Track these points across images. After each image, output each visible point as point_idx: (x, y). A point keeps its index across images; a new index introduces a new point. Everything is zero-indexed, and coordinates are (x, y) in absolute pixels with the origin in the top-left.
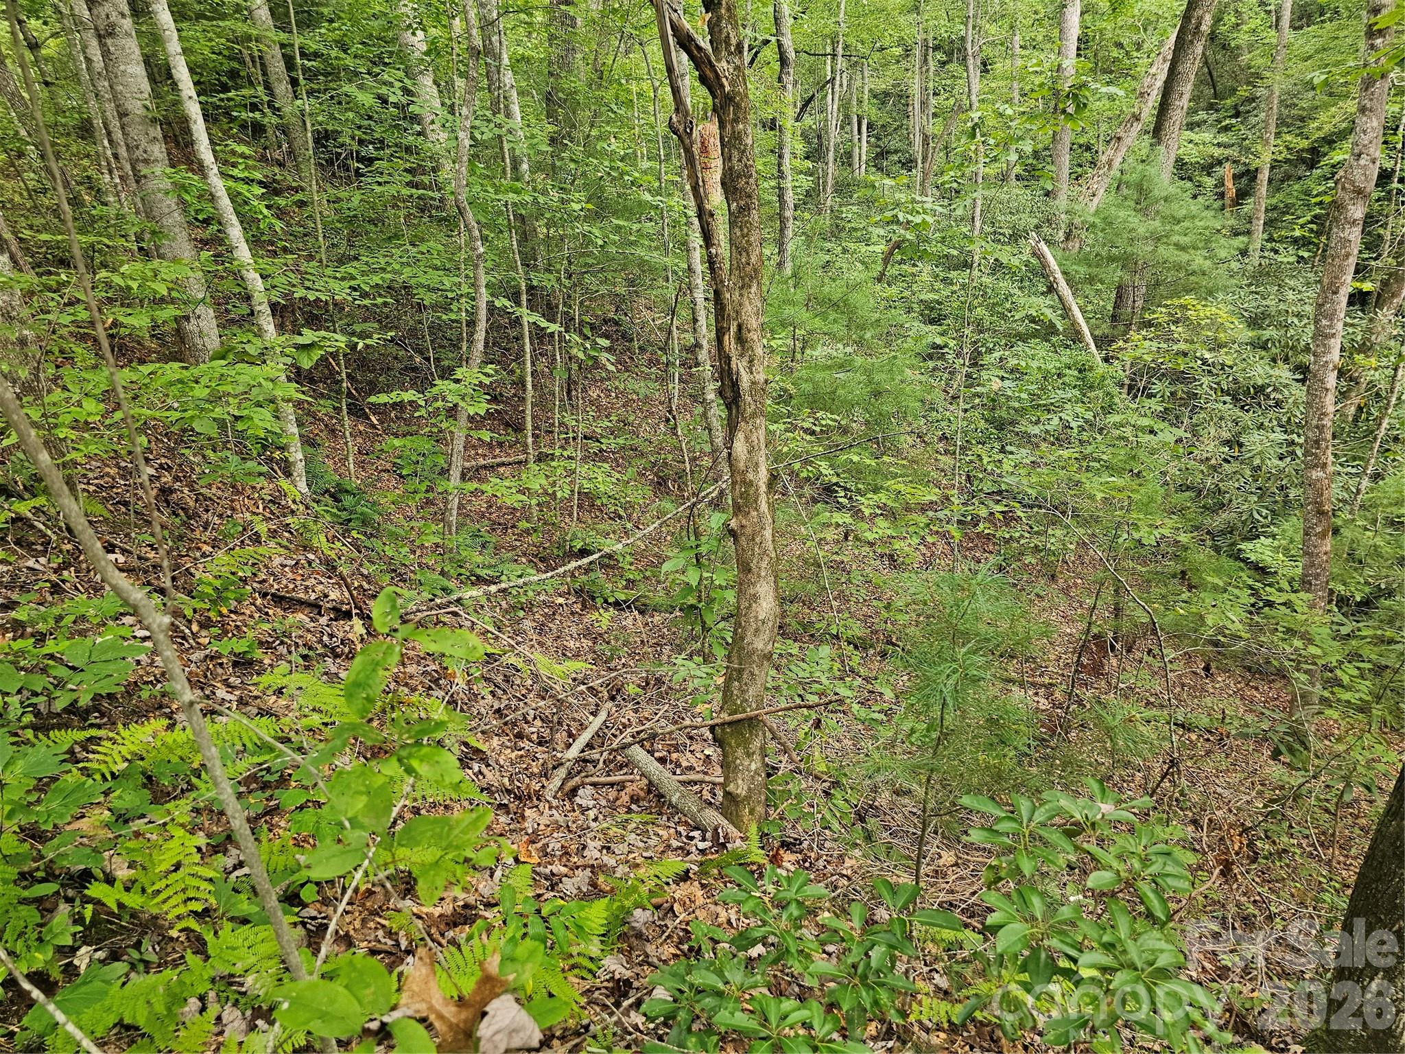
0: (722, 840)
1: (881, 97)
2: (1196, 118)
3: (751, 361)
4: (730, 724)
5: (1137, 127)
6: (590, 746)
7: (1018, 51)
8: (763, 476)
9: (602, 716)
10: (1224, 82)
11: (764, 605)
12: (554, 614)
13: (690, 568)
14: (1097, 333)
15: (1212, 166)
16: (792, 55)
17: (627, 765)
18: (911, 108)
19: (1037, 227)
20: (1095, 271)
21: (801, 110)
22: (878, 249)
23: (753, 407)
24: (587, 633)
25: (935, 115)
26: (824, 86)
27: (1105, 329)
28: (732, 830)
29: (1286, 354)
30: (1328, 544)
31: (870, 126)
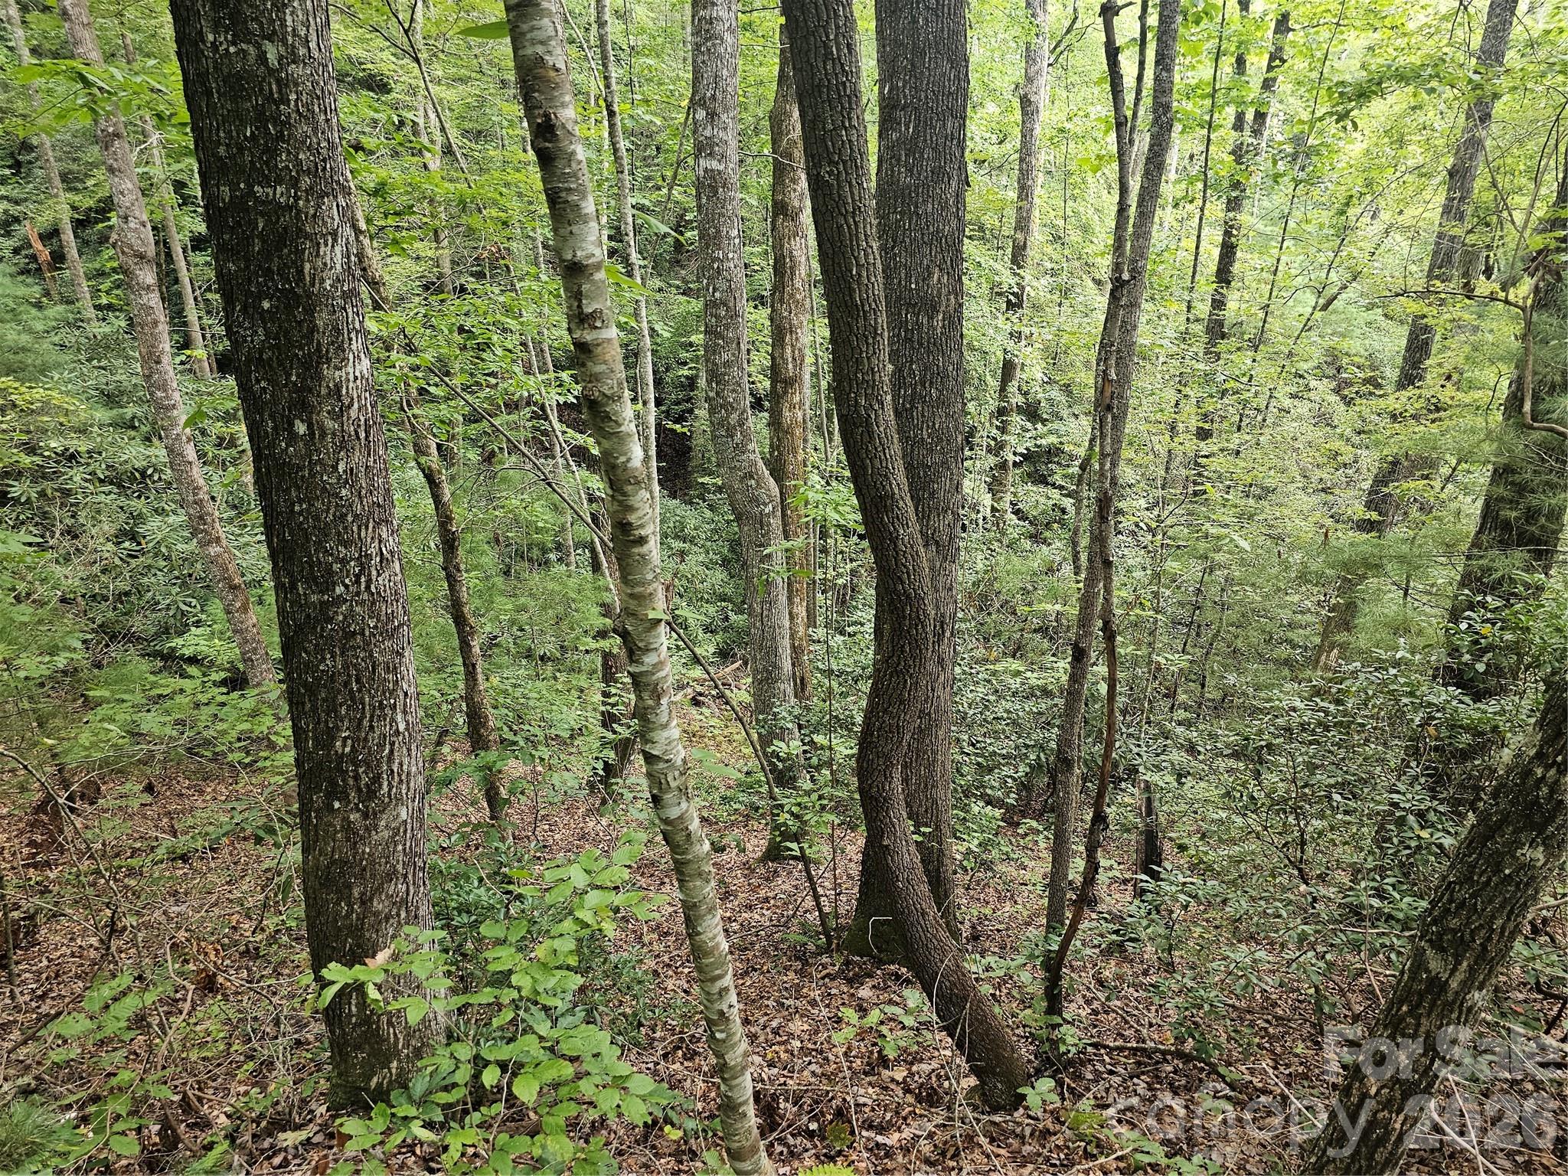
30: (253, 617)
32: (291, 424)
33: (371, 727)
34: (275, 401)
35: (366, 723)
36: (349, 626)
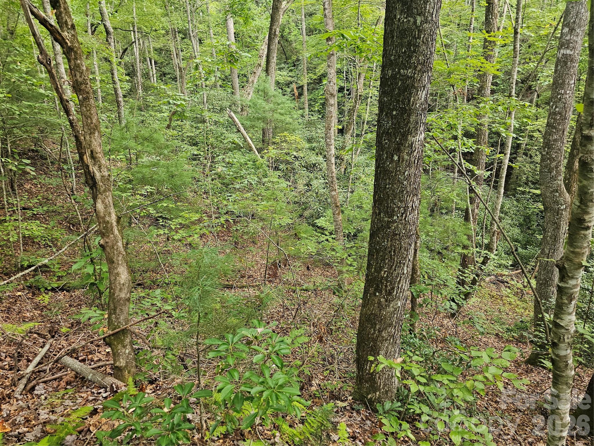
0: (115, 389)
1: (159, 51)
2: (281, 66)
3: (100, 167)
4: (113, 335)
5: (260, 69)
6: (40, 363)
7: (213, 36)
8: (114, 217)
9: (47, 347)
10: (289, 53)
11: (123, 277)
12: (16, 301)
13: (88, 265)
14: (258, 147)
15: (289, 84)
16: (111, 30)
17: (63, 368)
18: (172, 56)
19: (230, 106)
20: (253, 123)
21: (123, 53)
22: (165, 115)
23: (104, 187)
24: (37, 307)
25: (183, 60)
26: (131, 44)
27: (260, 145)
28: (120, 383)
29: (320, 152)
30: (341, 217)
31: (156, 63)
32: (393, 156)
33: (395, 269)
34: (389, 147)
35: (393, 267)
36: (395, 231)
